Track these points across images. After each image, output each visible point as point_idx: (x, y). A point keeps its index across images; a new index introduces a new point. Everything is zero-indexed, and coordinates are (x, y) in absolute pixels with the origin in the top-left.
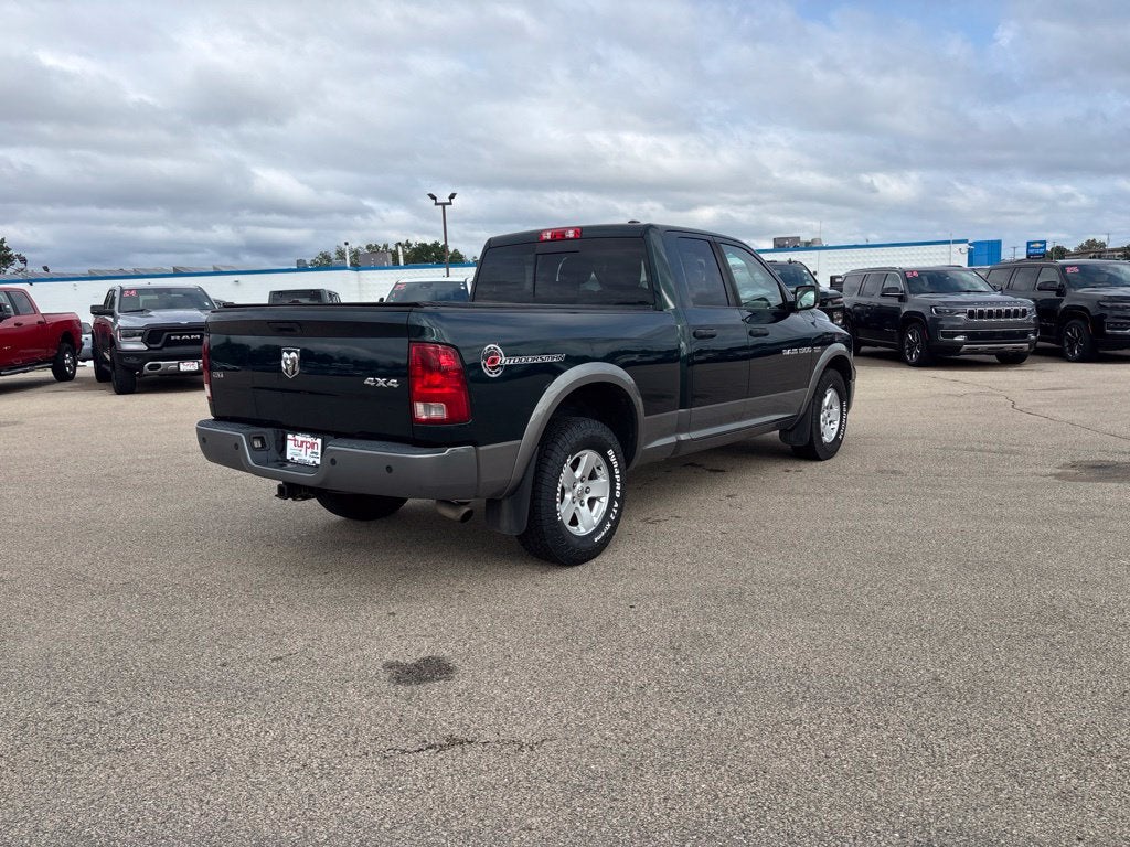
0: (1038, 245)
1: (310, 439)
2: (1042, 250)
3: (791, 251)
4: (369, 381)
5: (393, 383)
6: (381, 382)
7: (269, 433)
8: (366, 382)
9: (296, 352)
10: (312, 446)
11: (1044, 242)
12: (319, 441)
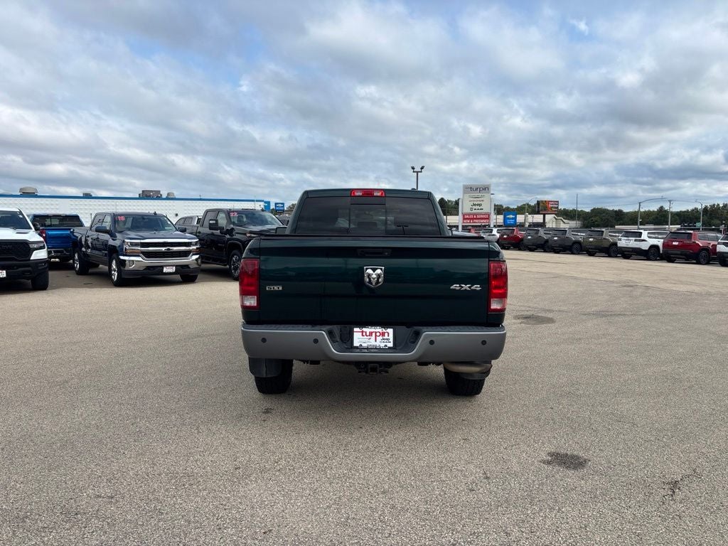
0: (280, 205)
1: (379, 330)
2: (282, 208)
3: (155, 199)
4: (455, 286)
5: (477, 287)
6: (466, 287)
7: (336, 329)
8: (452, 287)
9: (381, 269)
10: (383, 334)
11: (283, 204)
12: (390, 331)
